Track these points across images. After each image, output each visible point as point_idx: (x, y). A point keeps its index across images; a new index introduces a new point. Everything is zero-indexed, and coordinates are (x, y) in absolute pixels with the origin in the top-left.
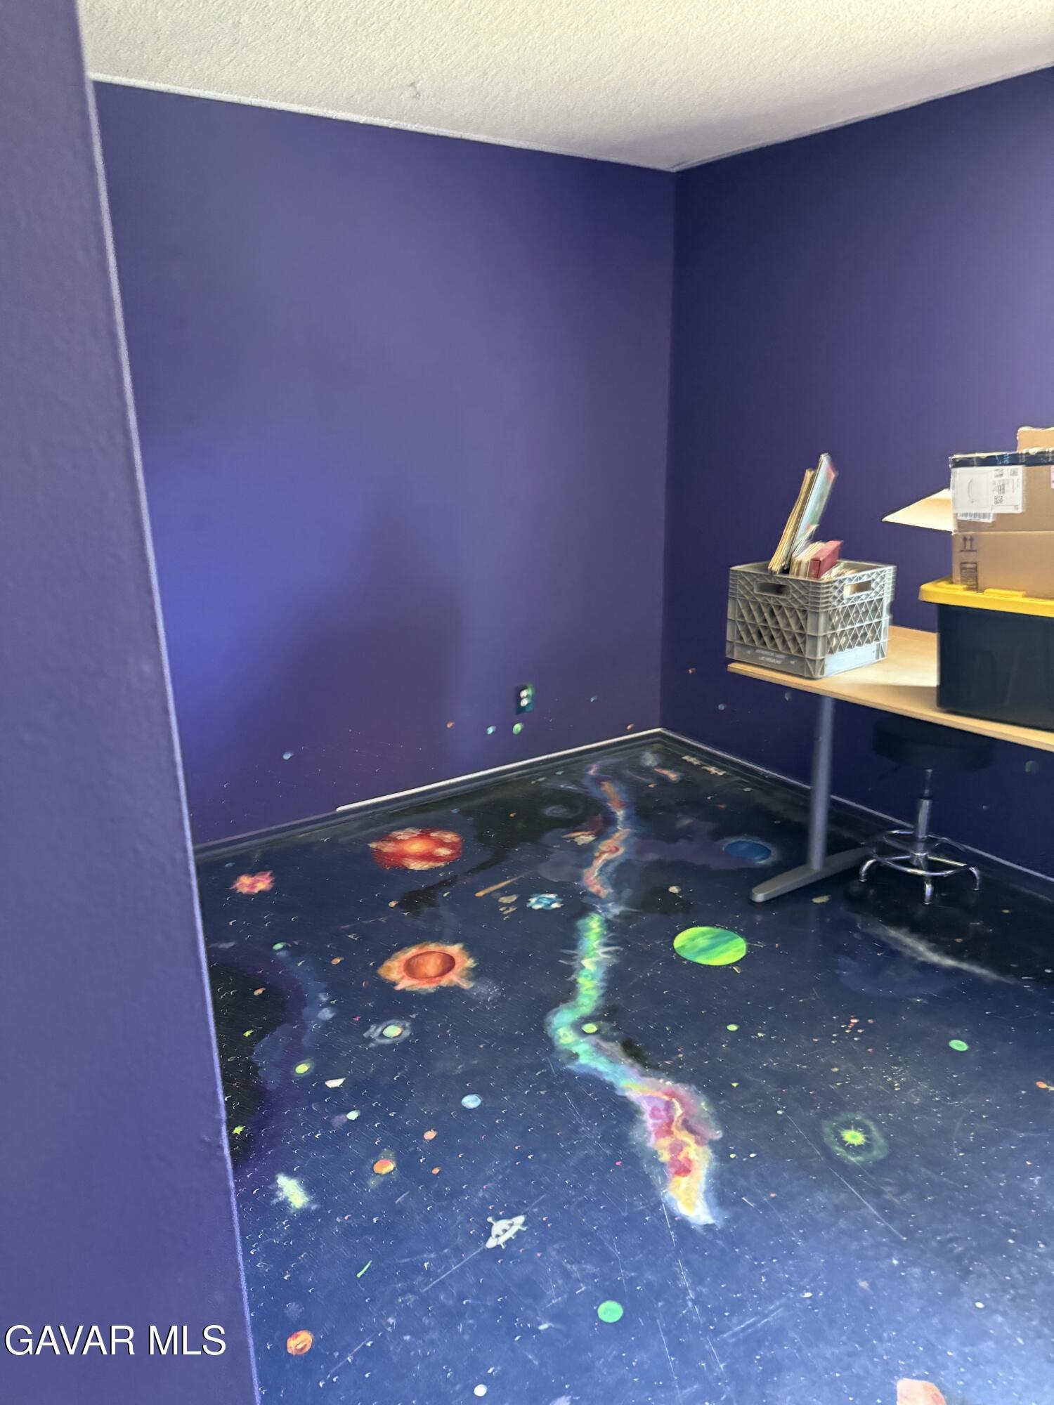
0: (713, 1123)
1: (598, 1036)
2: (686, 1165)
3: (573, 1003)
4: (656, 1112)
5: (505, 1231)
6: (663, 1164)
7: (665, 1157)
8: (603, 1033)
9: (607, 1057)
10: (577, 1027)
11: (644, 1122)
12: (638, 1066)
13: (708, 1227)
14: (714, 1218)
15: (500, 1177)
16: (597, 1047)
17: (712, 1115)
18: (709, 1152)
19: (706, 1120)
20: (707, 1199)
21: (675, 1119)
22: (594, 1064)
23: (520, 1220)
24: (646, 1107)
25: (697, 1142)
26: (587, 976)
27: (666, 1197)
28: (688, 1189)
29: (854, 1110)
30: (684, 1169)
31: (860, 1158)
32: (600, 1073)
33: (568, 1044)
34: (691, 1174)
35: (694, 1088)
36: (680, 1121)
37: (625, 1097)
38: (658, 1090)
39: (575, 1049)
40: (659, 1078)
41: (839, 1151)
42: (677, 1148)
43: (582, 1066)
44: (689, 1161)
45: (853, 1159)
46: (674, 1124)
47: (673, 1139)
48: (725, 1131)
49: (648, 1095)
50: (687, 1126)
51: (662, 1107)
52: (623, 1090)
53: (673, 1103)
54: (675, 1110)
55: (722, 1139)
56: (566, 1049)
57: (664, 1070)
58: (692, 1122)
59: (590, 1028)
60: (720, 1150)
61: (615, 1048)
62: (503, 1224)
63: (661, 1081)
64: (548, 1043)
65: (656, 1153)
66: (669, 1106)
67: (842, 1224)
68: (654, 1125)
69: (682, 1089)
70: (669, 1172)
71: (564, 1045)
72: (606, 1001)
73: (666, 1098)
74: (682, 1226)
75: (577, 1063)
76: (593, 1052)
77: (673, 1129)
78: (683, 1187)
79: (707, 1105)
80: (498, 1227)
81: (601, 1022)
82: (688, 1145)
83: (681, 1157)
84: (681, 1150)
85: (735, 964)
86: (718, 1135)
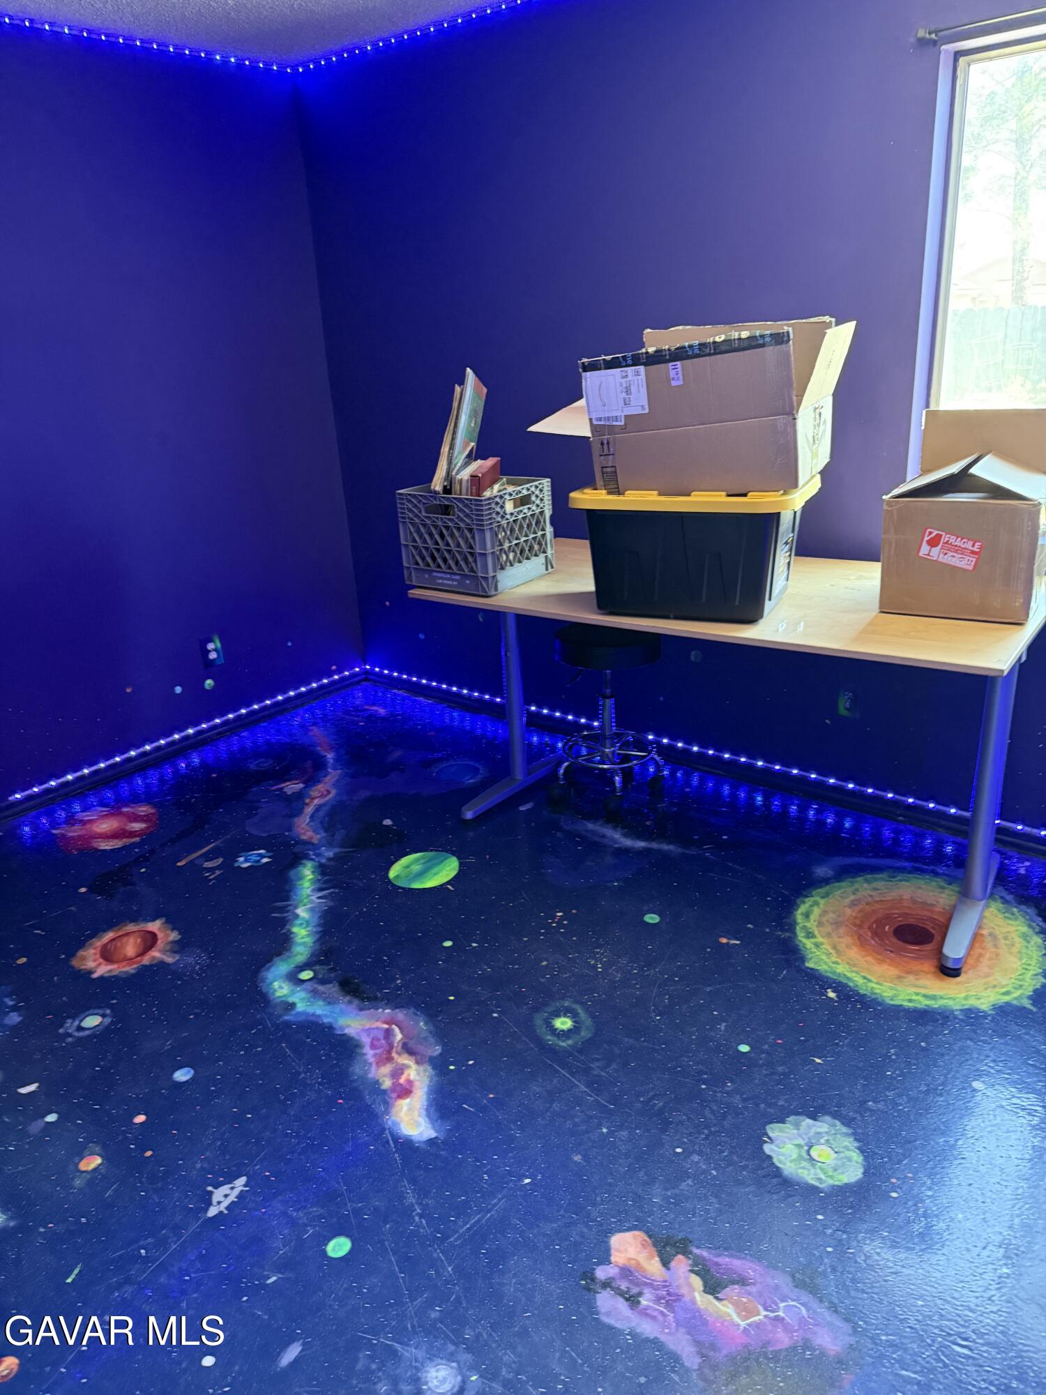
0: (432, 1040)
1: (316, 981)
2: (408, 1087)
3: (287, 954)
4: (375, 1043)
5: (226, 1196)
6: (385, 1092)
7: (387, 1084)
8: (320, 976)
9: (324, 1000)
10: (293, 978)
11: (365, 1054)
12: (356, 1002)
13: (431, 1142)
14: (437, 1131)
15: (219, 1143)
16: (315, 993)
17: (431, 1032)
18: (429, 1068)
19: (425, 1038)
20: (428, 1116)
21: (396, 1045)
22: (310, 1010)
23: (242, 1180)
24: (366, 1040)
25: (417, 1063)
26: (301, 924)
27: (390, 1122)
28: (410, 1109)
29: (563, 999)
30: (405, 1091)
31: (570, 1042)
32: (319, 1016)
33: (284, 996)
34: (413, 1094)
35: (412, 1010)
36: (401, 1045)
37: (344, 1035)
38: (377, 1021)
39: (291, 1000)
40: (377, 1009)
41: (550, 1039)
42: (398, 1072)
43: (299, 1013)
44: (410, 1082)
45: (564, 1044)
46: (394, 1050)
47: (394, 1065)
48: (444, 1045)
49: (367, 1027)
50: (408, 1049)
51: (381, 1036)
52: (342, 1028)
53: (393, 1030)
54: (394, 1036)
55: (441, 1054)
56: (282, 1001)
57: (382, 1000)
58: (412, 1044)
59: (307, 975)
60: (439, 1065)
61: (332, 989)
62: (225, 1189)
63: (380, 1010)
64: (262, 999)
65: (377, 1082)
66: (388, 1034)
67: (556, 1107)
68: (375, 1055)
69: (400, 1015)
70: (391, 1098)
71: (280, 997)
72: (321, 945)
73: (386, 1026)
74: (406, 1145)
75: (293, 1013)
76: (311, 997)
77: (394, 1054)
78: (405, 1109)
79: (426, 1024)
80: (218, 1194)
81: (317, 967)
82: (408, 1067)
83: (402, 1081)
84: (402, 1073)
85: (448, 883)
86: (438, 1050)
